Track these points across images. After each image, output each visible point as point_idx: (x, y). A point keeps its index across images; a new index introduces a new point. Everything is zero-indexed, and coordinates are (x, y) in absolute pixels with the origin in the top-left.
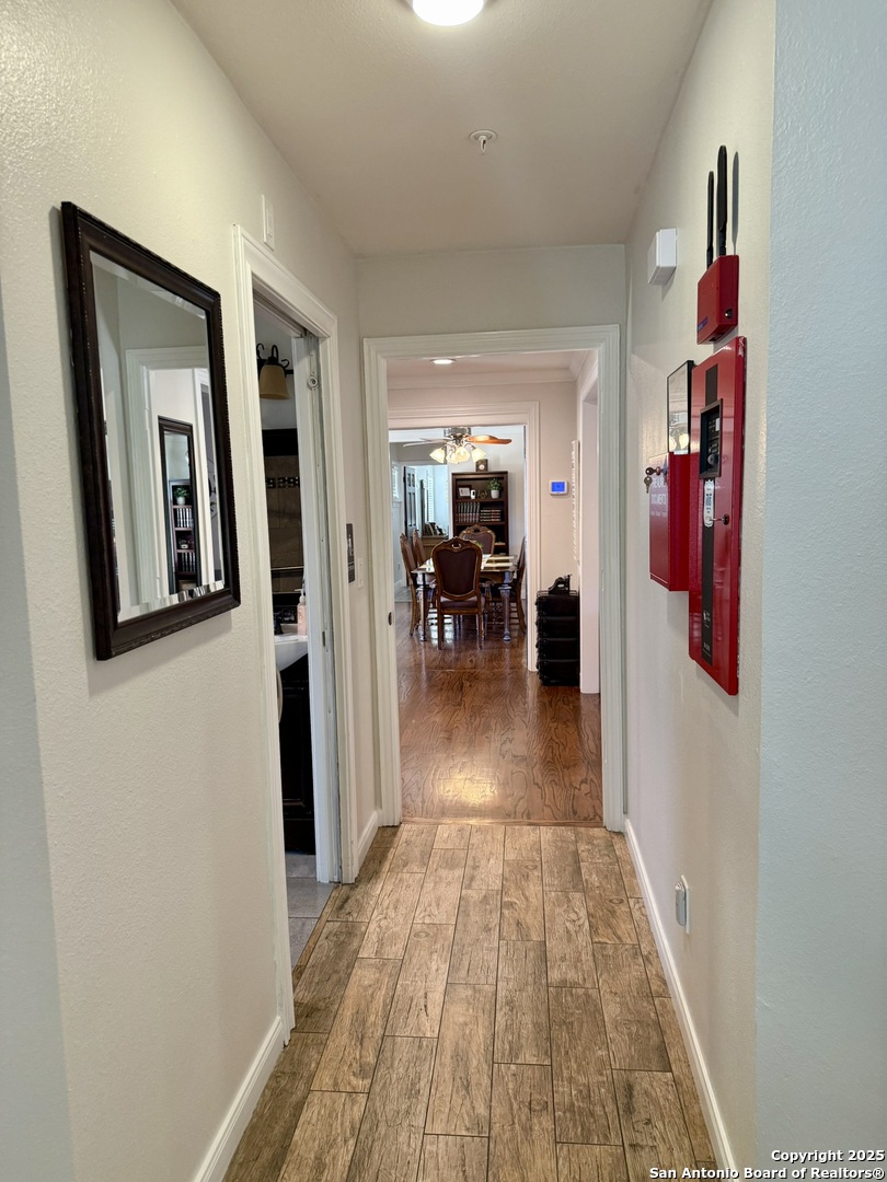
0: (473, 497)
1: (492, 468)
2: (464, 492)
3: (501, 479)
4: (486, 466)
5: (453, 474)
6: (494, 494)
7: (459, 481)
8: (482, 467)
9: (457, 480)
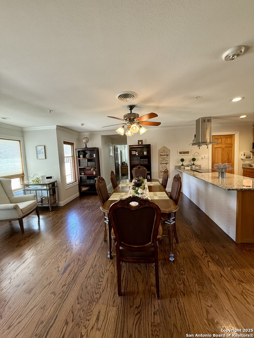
0: (137, 154)
1: (144, 143)
2: (134, 153)
3: (148, 147)
4: (142, 142)
5: (129, 146)
6: (145, 153)
7: (131, 149)
8: (140, 143)
9: (131, 148)
